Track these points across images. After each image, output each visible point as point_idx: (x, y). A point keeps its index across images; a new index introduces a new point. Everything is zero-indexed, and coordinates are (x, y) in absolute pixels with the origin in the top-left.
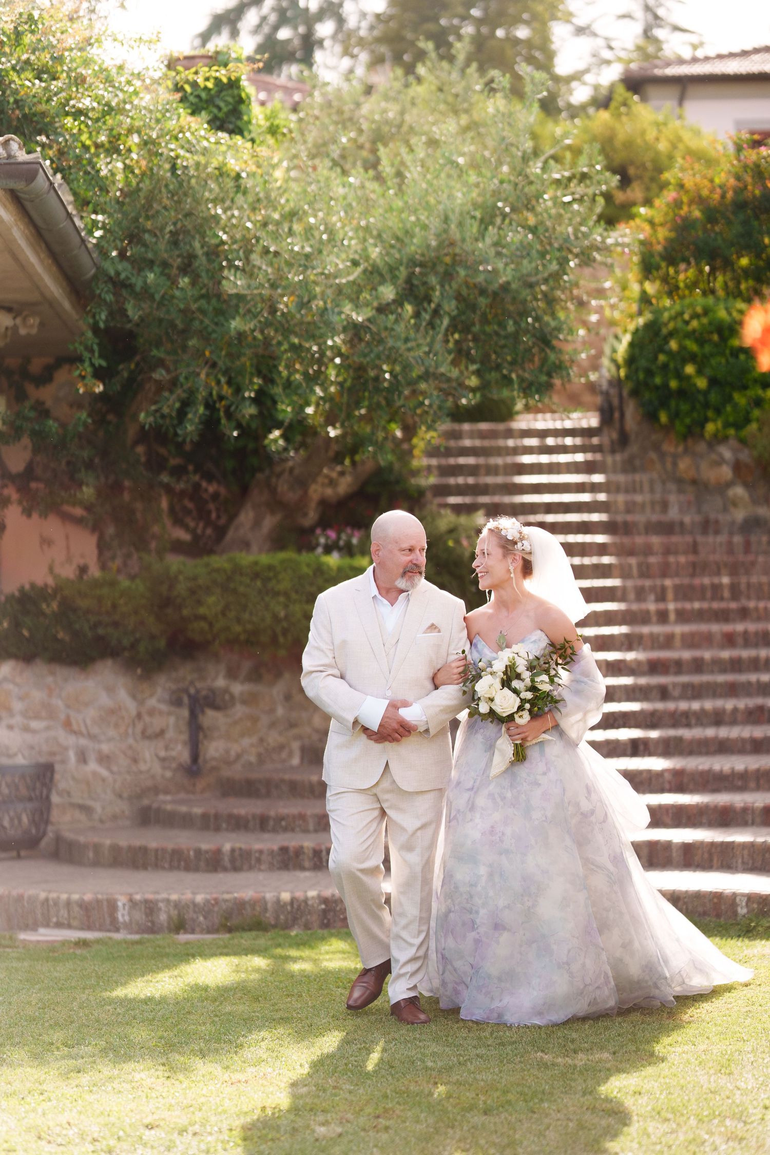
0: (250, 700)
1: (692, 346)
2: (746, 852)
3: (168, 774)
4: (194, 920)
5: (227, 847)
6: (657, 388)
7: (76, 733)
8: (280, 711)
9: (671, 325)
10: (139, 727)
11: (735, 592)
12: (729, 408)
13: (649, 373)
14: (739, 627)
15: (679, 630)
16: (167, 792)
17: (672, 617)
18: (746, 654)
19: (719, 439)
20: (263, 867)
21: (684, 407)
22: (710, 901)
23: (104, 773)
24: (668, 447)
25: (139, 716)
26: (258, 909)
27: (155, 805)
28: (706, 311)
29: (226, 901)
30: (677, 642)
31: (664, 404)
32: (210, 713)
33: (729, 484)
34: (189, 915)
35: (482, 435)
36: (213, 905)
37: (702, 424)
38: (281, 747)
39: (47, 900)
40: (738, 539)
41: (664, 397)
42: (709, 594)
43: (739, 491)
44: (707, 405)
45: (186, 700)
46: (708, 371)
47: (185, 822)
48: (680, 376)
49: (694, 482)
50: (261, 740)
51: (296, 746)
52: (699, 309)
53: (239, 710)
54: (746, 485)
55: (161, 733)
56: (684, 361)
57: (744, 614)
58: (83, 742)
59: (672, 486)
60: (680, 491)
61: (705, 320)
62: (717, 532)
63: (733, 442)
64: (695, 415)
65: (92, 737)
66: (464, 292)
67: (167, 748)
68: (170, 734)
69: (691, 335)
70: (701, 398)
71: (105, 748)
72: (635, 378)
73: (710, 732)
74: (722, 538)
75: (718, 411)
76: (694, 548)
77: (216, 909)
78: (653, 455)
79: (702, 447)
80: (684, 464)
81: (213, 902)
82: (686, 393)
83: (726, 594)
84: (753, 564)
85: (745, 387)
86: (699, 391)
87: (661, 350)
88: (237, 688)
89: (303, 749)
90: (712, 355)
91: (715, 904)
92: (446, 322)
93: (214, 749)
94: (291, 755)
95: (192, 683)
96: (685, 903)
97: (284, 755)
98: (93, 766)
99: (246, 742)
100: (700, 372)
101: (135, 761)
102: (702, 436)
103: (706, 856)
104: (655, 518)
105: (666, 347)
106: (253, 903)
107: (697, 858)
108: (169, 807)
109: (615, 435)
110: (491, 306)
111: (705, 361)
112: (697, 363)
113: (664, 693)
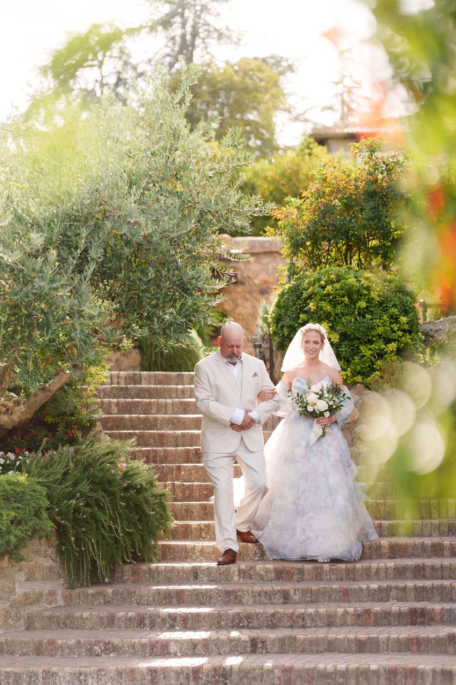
1: (329, 308)
9: (311, 291)
12: (356, 359)
28: (339, 279)
46: (339, 328)
52: (334, 278)
56: (321, 320)
61: (337, 286)
63: (360, 387)
69: (326, 297)
72: (281, 334)
75: (348, 361)
85: (371, 342)
87: (302, 311)
90: (343, 314)
100: (333, 329)
105: (306, 308)
111: (337, 320)
112: (332, 322)
113: (286, 598)
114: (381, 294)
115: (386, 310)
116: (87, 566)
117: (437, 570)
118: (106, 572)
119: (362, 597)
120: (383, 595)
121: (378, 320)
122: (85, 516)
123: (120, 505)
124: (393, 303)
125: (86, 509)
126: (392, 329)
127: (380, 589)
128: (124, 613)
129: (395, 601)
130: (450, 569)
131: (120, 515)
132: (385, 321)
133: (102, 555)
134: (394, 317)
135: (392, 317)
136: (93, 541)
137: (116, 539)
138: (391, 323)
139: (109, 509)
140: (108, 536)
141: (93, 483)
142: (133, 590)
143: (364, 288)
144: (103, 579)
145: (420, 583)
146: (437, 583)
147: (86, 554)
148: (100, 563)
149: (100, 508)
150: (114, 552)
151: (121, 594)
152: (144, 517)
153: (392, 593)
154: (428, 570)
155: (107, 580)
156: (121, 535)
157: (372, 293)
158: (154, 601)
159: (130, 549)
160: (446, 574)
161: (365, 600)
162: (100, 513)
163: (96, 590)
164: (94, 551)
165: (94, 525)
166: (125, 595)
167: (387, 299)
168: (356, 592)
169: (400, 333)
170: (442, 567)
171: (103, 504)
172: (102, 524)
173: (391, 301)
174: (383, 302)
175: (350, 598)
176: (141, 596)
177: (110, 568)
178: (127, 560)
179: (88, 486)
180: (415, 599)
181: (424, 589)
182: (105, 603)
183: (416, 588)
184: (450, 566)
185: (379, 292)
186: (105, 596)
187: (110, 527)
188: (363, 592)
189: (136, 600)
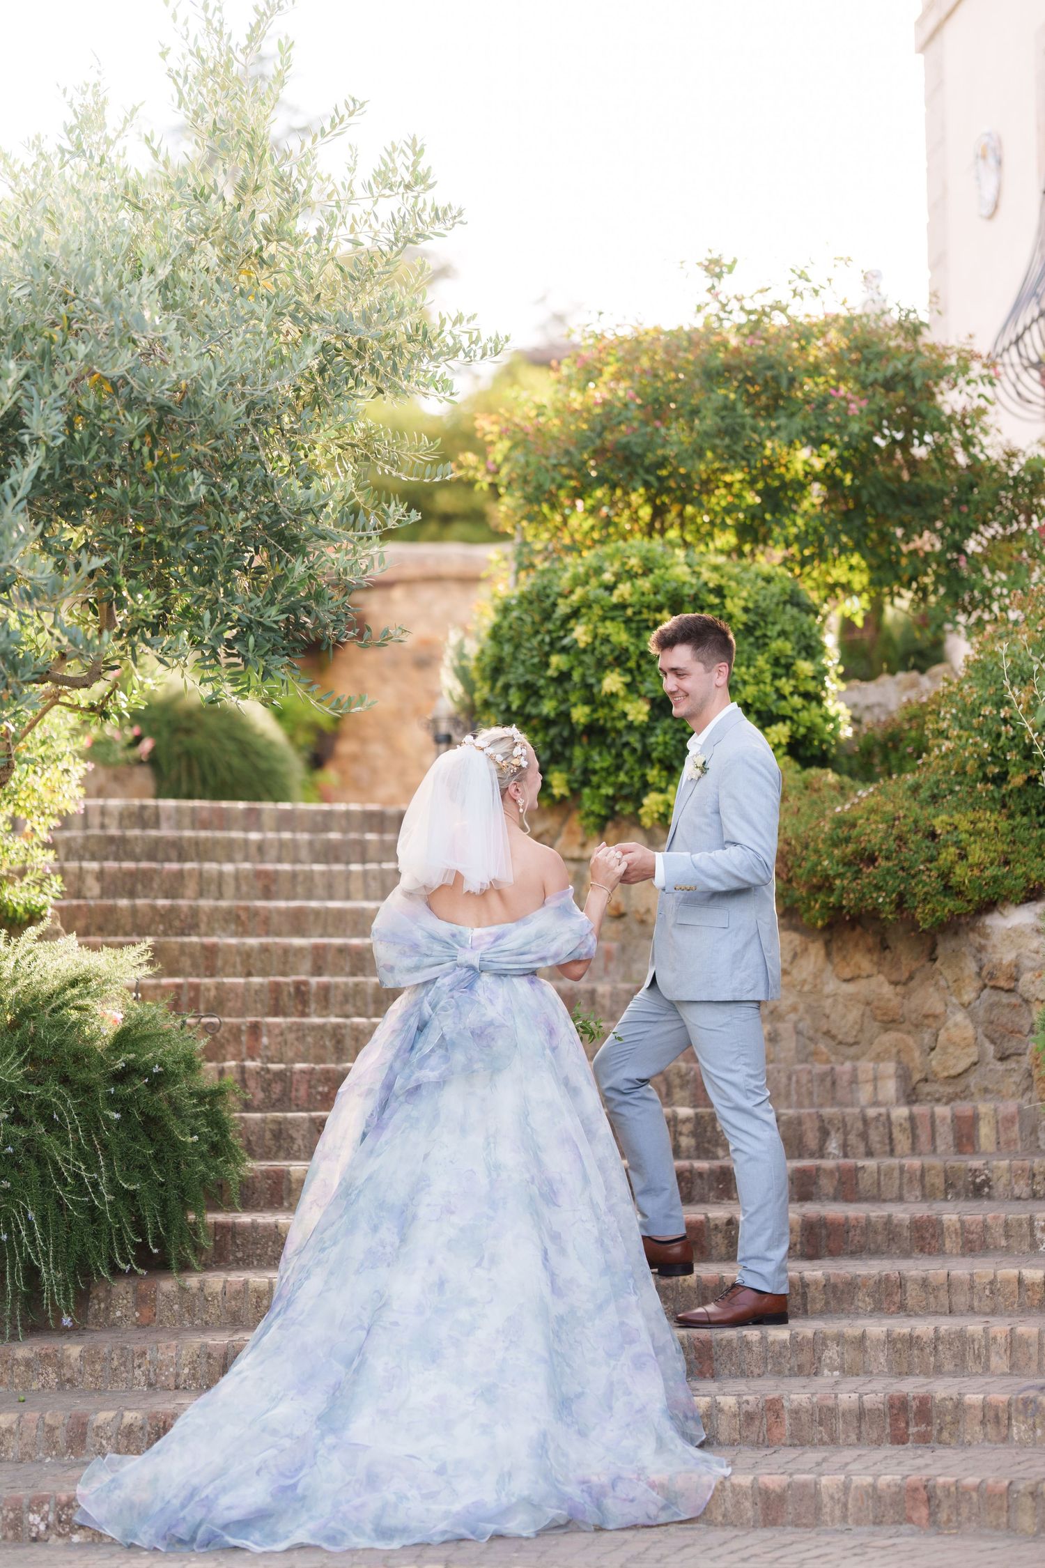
1: (621, 636)
6: (547, 724)
9: (577, 595)
13: (531, 691)
21: (601, 761)
24: (567, 846)
28: (648, 567)
31: (561, 757)
35: (199, 822)
37: (636, 799)
41: (562, 740)
46: (650, 686)
48: (592, 696)
52: (634, 562)
56: (602, 666)
61: (645, 584)
64: (622, 777)
69: (617, 612)
70: (634, 740)
72: (503, 707)
82: (605, 731)
86: (630, 727)
87: (557, 647)
100: (631, 687)
102: (636, 820)
105: (566, 641)
111: (645, 667)
112: (630, 671)
114: (751, 605)
115: (761, 644)
116: (13, 1284)
117: (936, 1289)
118: (66, 1298)
119: (749, 1364)
120: (805, 1357)
121: (743, 669)
122: (10, 1149)
123: (107, 1119)
124: (778, 628)
125: (13, 1129)
126: (777, 690)
127: (796, 1343)
128: (112, 1414)
129: (837, 1373)
130: (972, 1288)
131: (105, 1147)
132: (762, 672)
133: (56, 1252)
134: (783, 661)
135: (776, 662)
136: (31, 1215)
137: (93, 1208)
138: (775, 676)
139: (75, 1131)
140: (73, 1202)
141: (32, 1059)
142: (137, 1348)
143: (711, 591)
144: (58, 1319)
145: (902, 1326)
146: (947, 1325)
147: (12, 1250)
148: (50, 1275)
149: (53, 1126)
150: (89, 1241)
151: (105, 1359)
152: (167, 1152)
153: (827, 1354)
154: (913, 1291)
155: (66, 1321)
156: (108, 1198)
157: (728, 602)
158: (194, 1377)
159: (131, 1236)
160: (961, 1300)
161: (756, 1371)
162: (50, 1141)
163: (36, 1349)
164: (33, 1242)
165: (35, 1173)
166: (115, 1363)
167: (763, 616)
168: (733, 1350)
169: (797, 701)
170: (950, 1284)
171: (60, 1115)
172: (57, 1170)
173: (774, 623)
174: (756, 623)
175: (717, 1365)
176: (158, 1365)
177: (77, 1290)
178: (123, 1266)
179: (19, 1067)
180: (891, 1369)
181: (912, 1341)
182: (61, 1385)
183: (890, 1340)
184: (972, 1280)
185: (746, 600)
186: (60, 1365)
187: (77, 1177)
188: (750, 1350)
189: (147, 1376)
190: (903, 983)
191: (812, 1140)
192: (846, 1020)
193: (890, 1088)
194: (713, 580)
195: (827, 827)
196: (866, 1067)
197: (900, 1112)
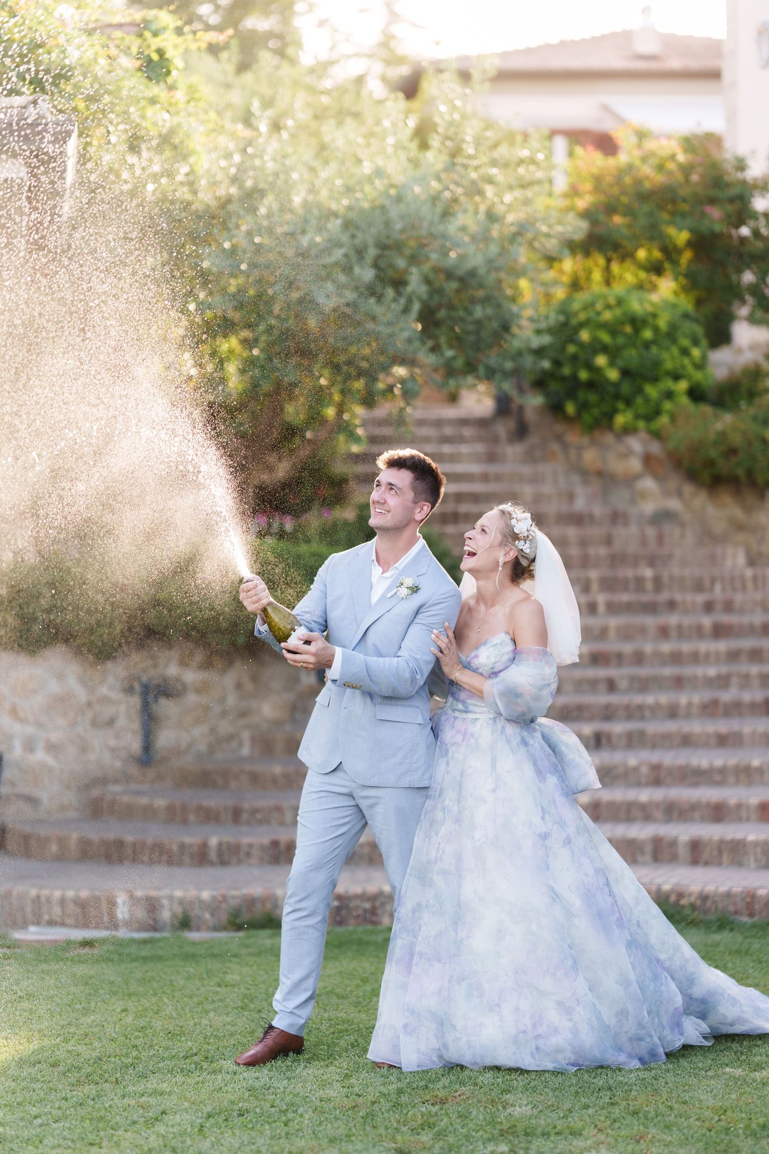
0: (203, 688)
1: (605, 337)
2: (759, 850)
3: (118, 764)
4: (199, 917)
5: (213, 841)
6: (563, 379)
7: (23, 721)
8: (231, 700)
9: (582, 316)
10: (89, 714)
11: (658, 584)
12: (639, 400)
14: (673, 620)
15: (614, 622)
16: (116, 781)
17: (601, 608)
18: (686, 647)
19: (628, 431)
20: (254, 861)
21: (593, 398)
22: (743, 899)
23: (51, 761)
24: (573, 437)
25: (89, 704)
26: (268, 906)
27: (108, 797)
28: (620, 302)
29: (233, 897)
30: (612, 634)
31: (571, 394)
32: (163, 701)
33: (637, 477)
34: (196, 912)
36: (220, 902)
37: (610, 416)
38: (231, 737)
39: (38, 897)
40: (651, 532)
41: (573, 387)
42: (632, 586)
43: (648, 484)
44: (617, 397)
45: (137, 686)
46: (620, 363)
47: (148, 813)
48: (590, 367)
49: (600, 474)
50: (213, 730)
51: (246, 735)
52: (612, 301)
53: (192, 698)
54: (657, 477)
55: (111, 722)
56: (596, 353)
57: (672, 605)
58: (29, 730)
59: (576, 478)
60: (586, 482)
61: (618, 312)
62: (626, 523)
63: (643, 435)
64: (604, 406)
65: (40, 725)
66: (432, 276)
67: (117, 737)
68: (122, 722)
69: (604, 326)
70: (611, 389)
71: (55, 737)
73: (671, 726)
74: (633, 530)
75: (629, 402)
76: (608, 541)
77: (223, 906)
78: (555, 447)
79: (609, 438)
80: (590, 457)
81: (220, 899)
82: (596, 384)
83: (649, 585)
84: (670, 556)
85: (655, 380)
86: (610, 383)
87: (572, 339)
88: (191, 676)
89: (253, 739)
90: (624, 346)
91: (748, 903)
92: (416, 307)
93: (165, 738)
94: (240, 745)
95: (144, 671)
96: (714, 902)
97: (234, 744)
98: (40, 755)
99: (199, 732)
100: (612, 364)
101: (84, 749)
102: (610, 427)
103: (715, 853)
104: (565, 508)
105: (576, 338)
106: (264, 900)
107: (705, 856)
108: (126, 799)
109: (511, 424)
110: (458, 291)
111: (616, 352)
112: (610, 355)
113: (611, 685)
114: (669, 322)
115: (675, 341)
124: (682, 331)
126: (682, 363)
127: (719, 677)
134: (684, 348)
135: (681, 349)
143: (650, 316)
153: (732, 680)
157: (658, 321)
167: (676, 326)
169: (691, 369)
173: (680, 329)
174: (671, 331)
183: (761, 675)
185: (667, 319)
190: (748, 510)
191: (707, 584)
192: (719, 526)
193: (741, 560)
194: (649, 309)
195: (712, 436)
196: (730, 551)
197: (749, 573)
